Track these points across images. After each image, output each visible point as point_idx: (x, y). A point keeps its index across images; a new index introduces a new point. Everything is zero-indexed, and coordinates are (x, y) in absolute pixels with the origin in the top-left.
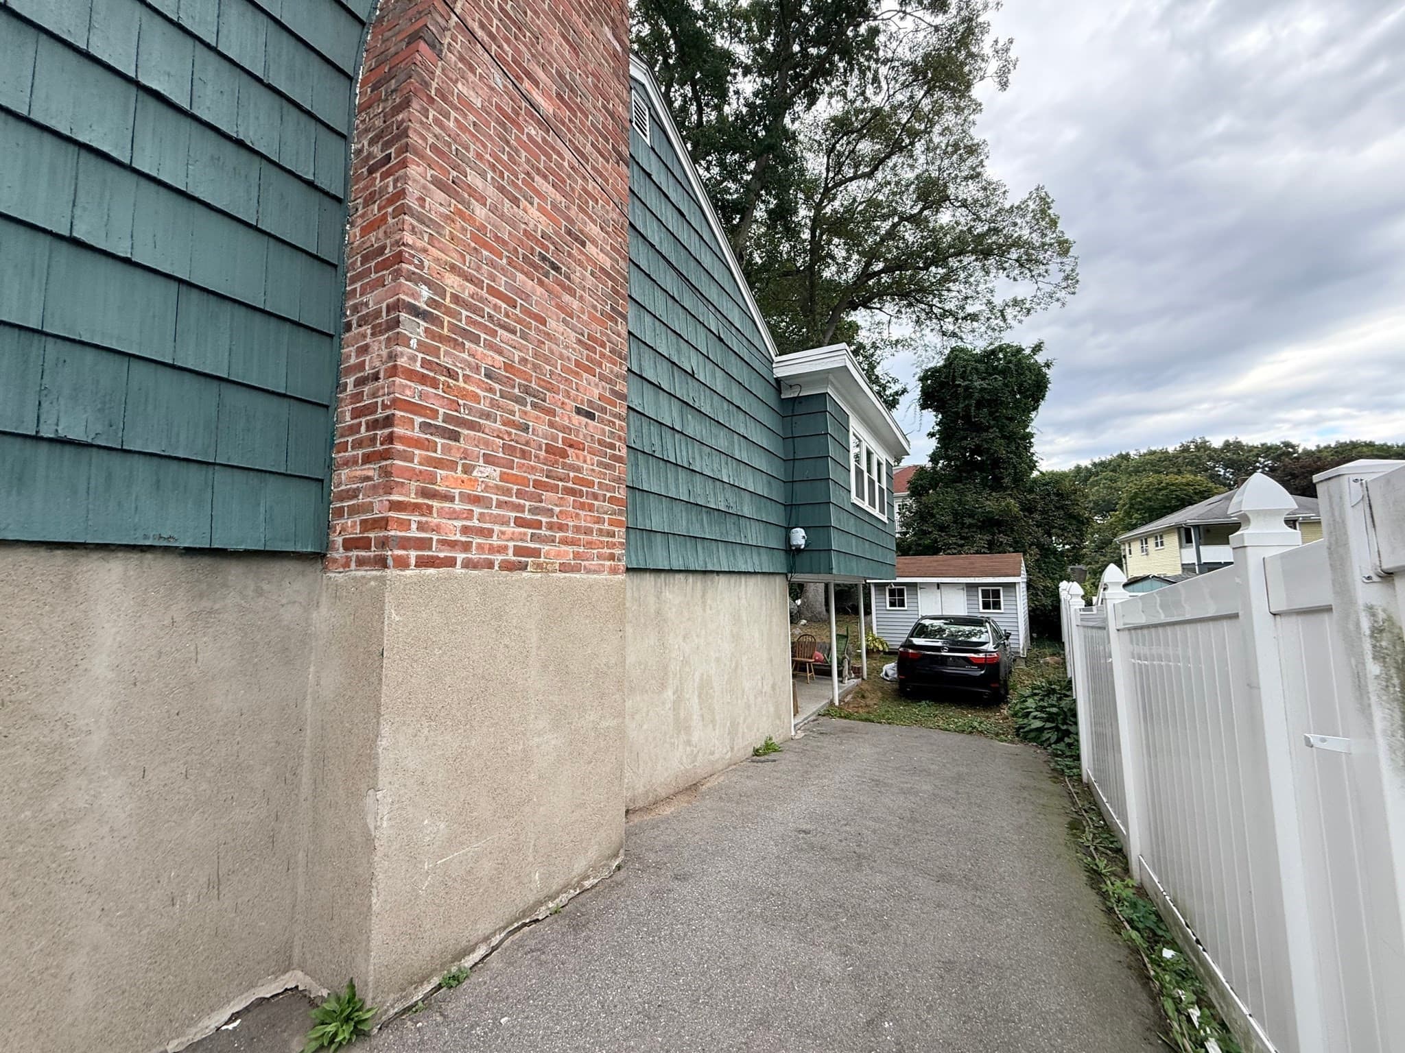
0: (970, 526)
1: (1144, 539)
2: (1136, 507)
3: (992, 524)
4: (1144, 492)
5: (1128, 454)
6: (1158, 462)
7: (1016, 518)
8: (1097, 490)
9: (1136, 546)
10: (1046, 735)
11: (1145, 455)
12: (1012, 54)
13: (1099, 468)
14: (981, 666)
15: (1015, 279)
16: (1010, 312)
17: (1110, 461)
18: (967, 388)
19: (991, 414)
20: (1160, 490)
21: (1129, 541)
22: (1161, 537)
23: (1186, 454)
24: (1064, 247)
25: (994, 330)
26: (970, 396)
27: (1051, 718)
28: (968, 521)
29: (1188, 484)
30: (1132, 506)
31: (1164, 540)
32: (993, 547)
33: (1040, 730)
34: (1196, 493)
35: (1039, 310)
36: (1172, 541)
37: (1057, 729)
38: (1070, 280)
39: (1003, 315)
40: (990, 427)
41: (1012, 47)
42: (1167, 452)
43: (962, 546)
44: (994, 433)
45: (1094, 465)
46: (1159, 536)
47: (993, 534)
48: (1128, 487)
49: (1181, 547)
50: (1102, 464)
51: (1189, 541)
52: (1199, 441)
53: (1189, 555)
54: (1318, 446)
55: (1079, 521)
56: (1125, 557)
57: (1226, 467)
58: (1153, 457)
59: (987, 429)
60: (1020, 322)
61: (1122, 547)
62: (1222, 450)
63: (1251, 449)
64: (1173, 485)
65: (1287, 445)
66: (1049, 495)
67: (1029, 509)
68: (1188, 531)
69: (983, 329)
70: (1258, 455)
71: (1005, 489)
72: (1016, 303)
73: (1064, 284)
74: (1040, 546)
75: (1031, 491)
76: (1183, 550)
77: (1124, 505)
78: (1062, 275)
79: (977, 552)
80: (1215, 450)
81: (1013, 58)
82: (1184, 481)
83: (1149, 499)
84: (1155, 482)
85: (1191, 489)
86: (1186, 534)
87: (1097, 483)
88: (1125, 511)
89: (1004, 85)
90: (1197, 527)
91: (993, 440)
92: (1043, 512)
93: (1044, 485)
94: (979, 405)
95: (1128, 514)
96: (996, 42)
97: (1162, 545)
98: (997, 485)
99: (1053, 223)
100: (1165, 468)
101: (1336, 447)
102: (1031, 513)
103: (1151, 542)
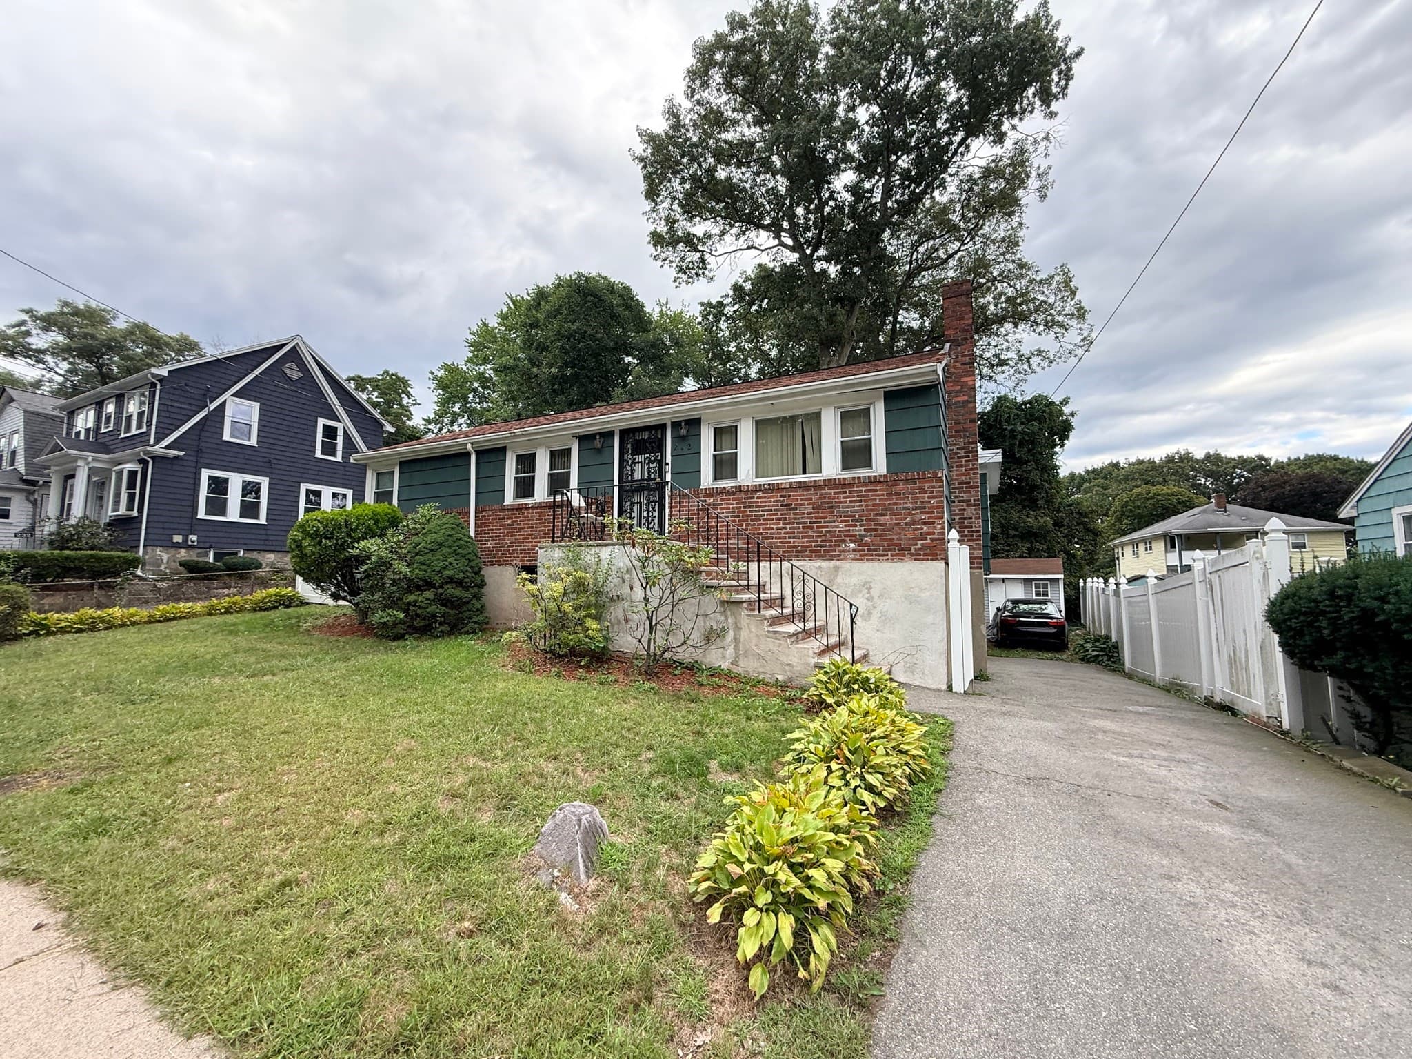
0: (1015, 536)
1: (1135, 544)
2: (1127, 514)
3: (1030, 535)
4: (1133, 502)
5: (1118, 463)
6: (1146, 472)
7: (1049, 531)
8: (1091, 497)
9: (1128, 550)
10: (1100, 658)
11: (1133, 464)
12: (1050, 178)
13: (1092, 476)
14: (1054, 627)
15: (1040, 334)
16: (1035, 361)
17: (1102, 469)
18: (1012, 431)
19: (1029, 451)
20: (1148, 499)
21: (1122, 545)
22: (1150, 543)
23: (1171, 465)
24: (1081, 313)
25: (1020, 373)
26: (1014, 437)
27: (1103, 650)
28: (1013, 532)
29: (1172, 495)
30: (1123, 513)
31: (1153, 545)
32: (1032, 553)
33: (1097, 656)
34: (1179, 503)
35: (1061, 363)
36: (1159, 547)
37: (1106, 655)
38: (1087, 342)
39: (1029, 362)
40: (1029, 461)
41: (1051, 171)
42: (1154, 461)
43: (1008, 551)
44: (1032, 465)
45: (1087, 472)
46: (1148, 542)
47: (1032, 543)
48: (1119, 496)
49: (1166, 551)
50: (1094, 471)
51: (1173, 546)
52: (1183, 453)
53: (1173, 558)
54: (1289, 459)
55: (1094, 533)
56: (1118, 558)
57: (1206, 477)
58: (1141, 467)
59: (1026, 462)
60: (1043, 368)
61: (1116, 550)
62: (1203, 461)
63: (1229, 460)
64: (1159, 495)
65: (1261, 458)
66: (1072, 513)
67: (1058, 524)
68: (1172, 539)
69: (1012, 371)
70: (1234, 467)
71: (1039, 509)
72: (1040, 352)
73: (1082, 344)
74: (1067, 553)
75: (1059, 511)
76: (1168, 555)
77: (1115, 512)
78: (1081, 337)
79: (1021, 557)
80: (1197, 461)
81: (1051, 180)
82: (1169, 491)
83: (1138, 507)
84: (1144, 492)
85: (1174, 499)
86: (1171, 541)
87: (1090, 490)
88: (1116, 517)
89: (1043, 197)
90: (1179, 535)
91: (1031, 471)
92: (1069, 527)
93: (1068, 506)
94: (1021, 444)
95: (1119, 520)
96: (1039, 168)
97: (1151, 549)
98: (1032, 504)
99: (1073, 293)
100: (1152, 477)
101: (1305, 460)
102: (1060, 527)
103: (1142, 547)
